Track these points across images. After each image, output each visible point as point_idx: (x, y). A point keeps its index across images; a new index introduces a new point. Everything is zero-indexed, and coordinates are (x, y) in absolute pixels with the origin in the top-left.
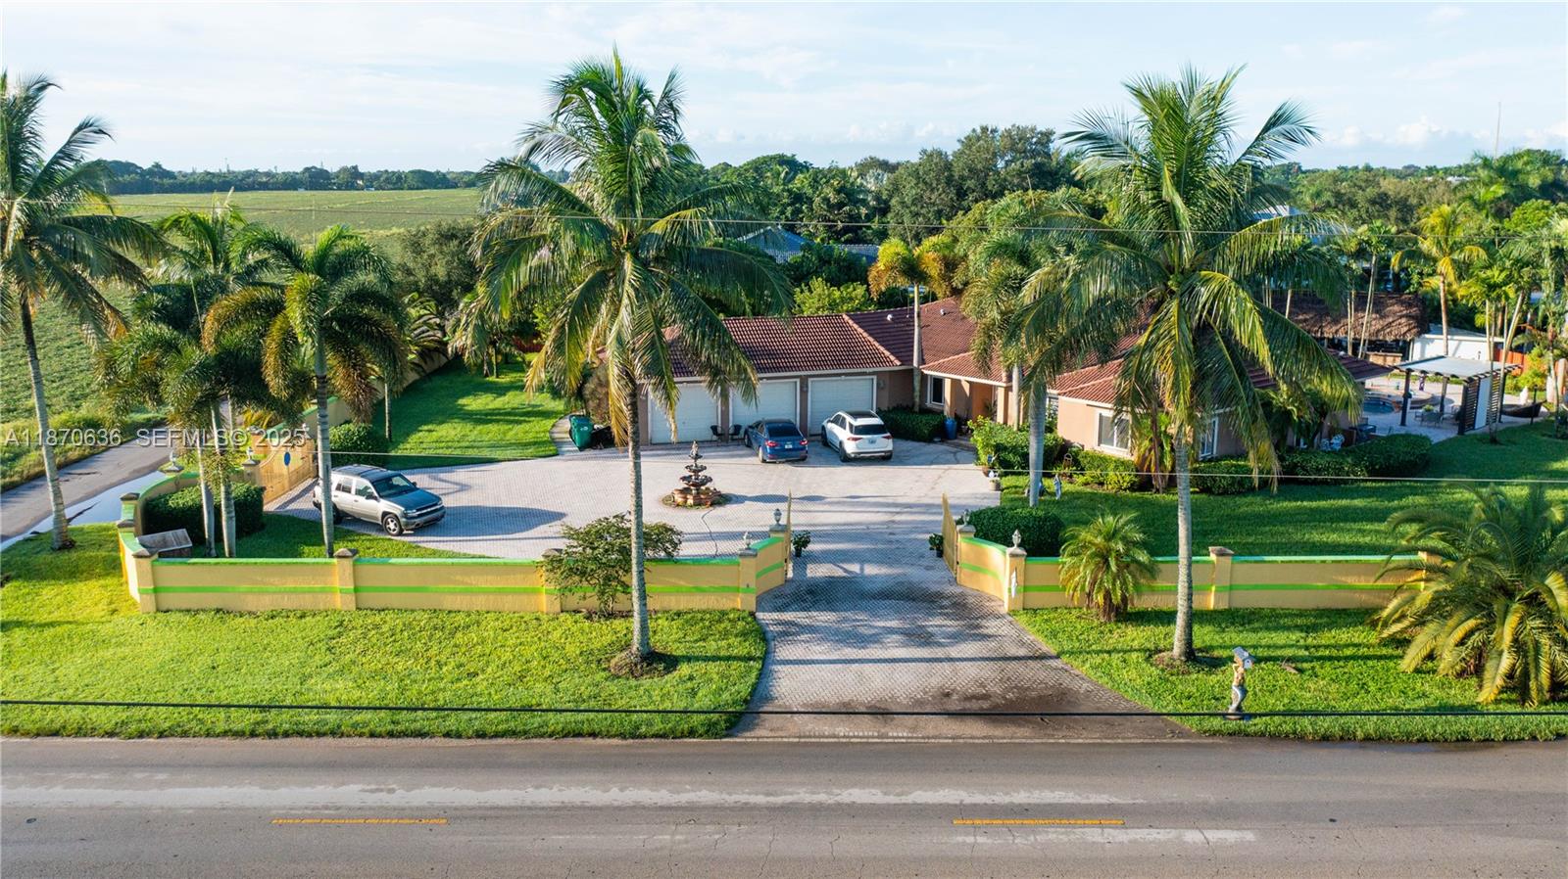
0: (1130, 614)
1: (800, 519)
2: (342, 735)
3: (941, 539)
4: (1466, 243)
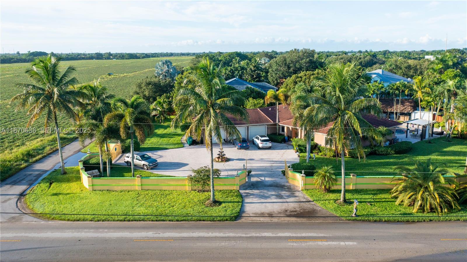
0: (331, 191)
1: (249, 165)
2: (145, 221)
3: (284, 171)
4: (425, 87)
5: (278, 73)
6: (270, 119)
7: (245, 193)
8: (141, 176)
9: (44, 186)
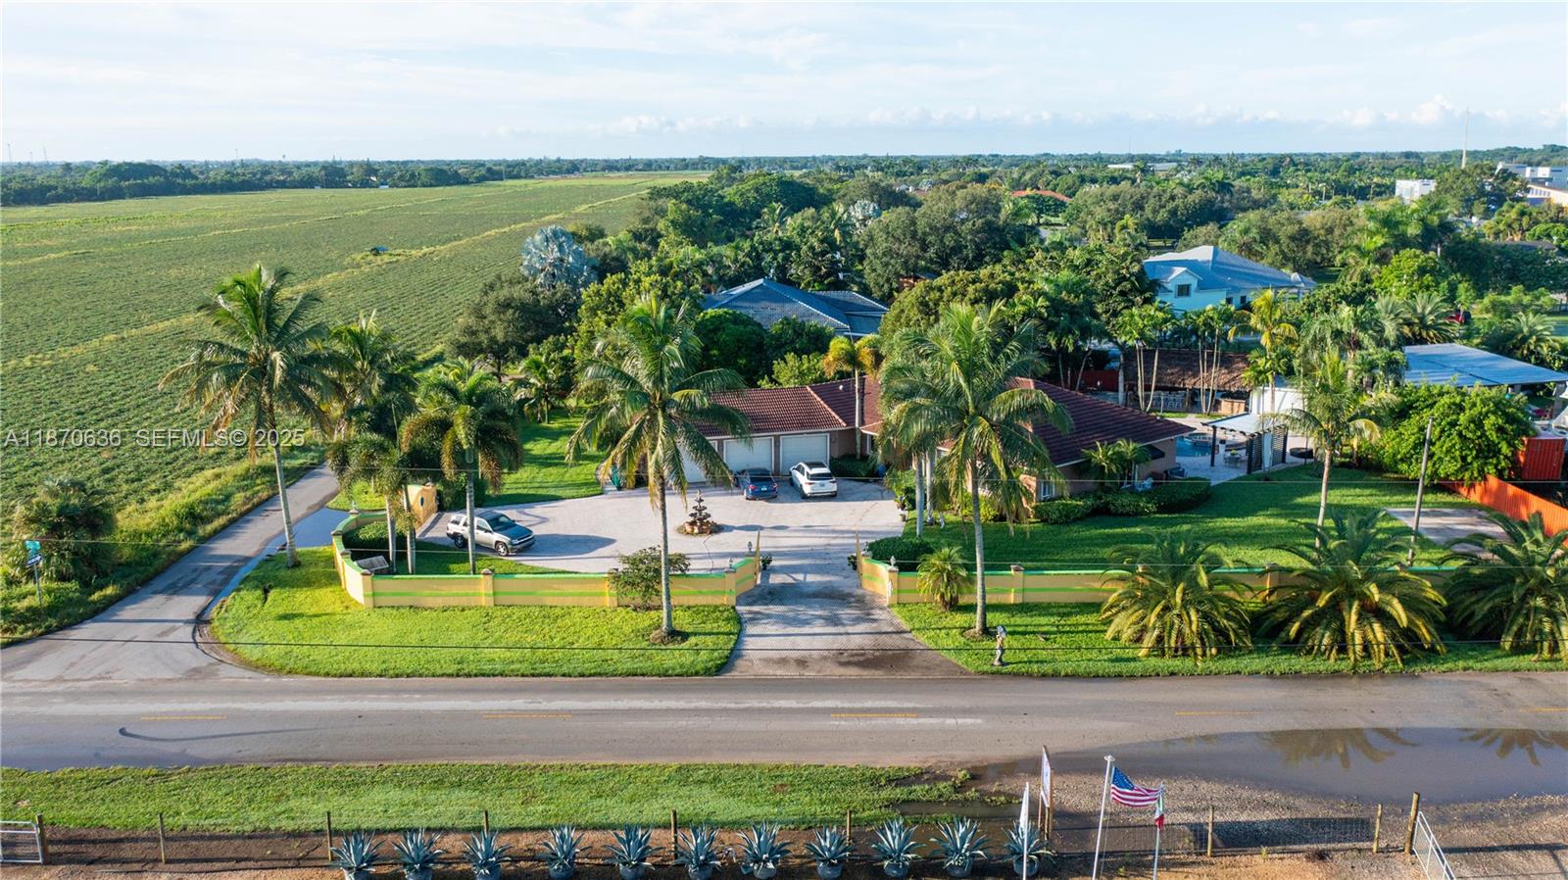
0: (955, 606)
1: (767, 543)
2: (506, 676)
3: (855, 558)
4: (1280, 321)
5: (892, 261)
6: (837, 417)
7: (750, 612)
8: (493, 571)
9: (251, 596)
